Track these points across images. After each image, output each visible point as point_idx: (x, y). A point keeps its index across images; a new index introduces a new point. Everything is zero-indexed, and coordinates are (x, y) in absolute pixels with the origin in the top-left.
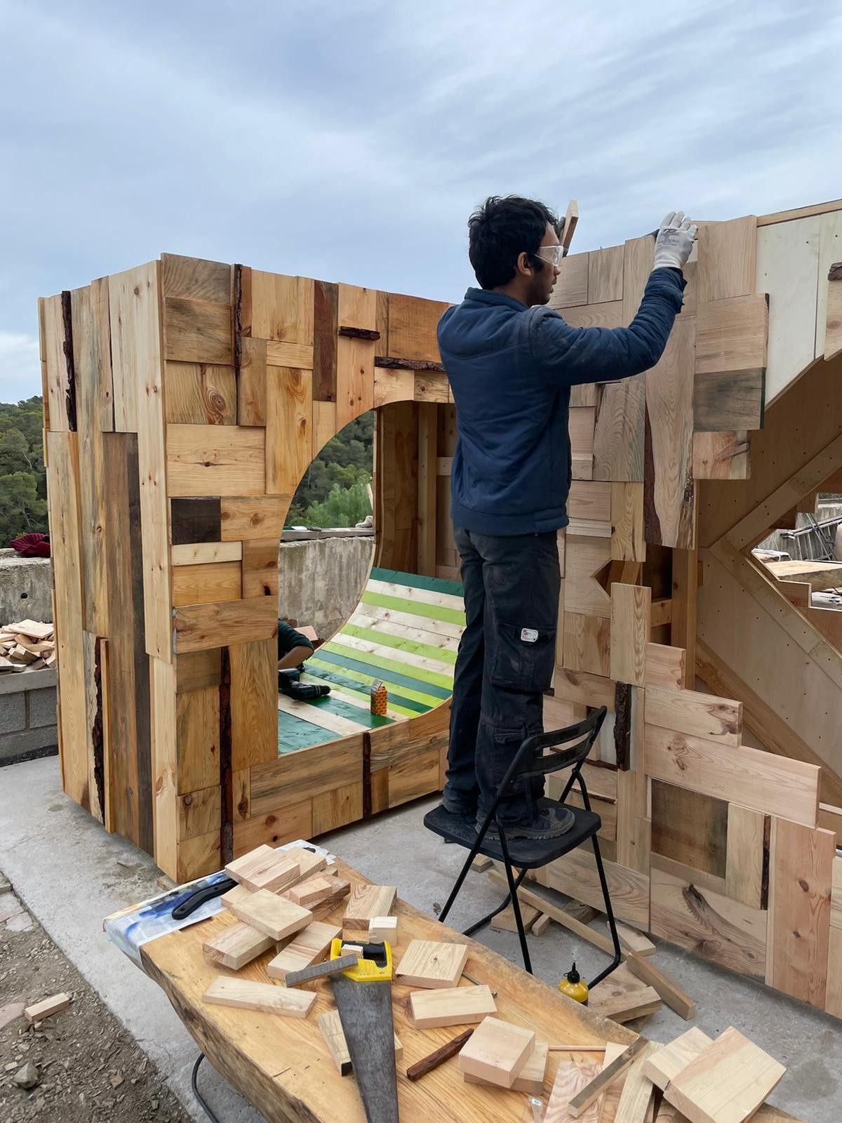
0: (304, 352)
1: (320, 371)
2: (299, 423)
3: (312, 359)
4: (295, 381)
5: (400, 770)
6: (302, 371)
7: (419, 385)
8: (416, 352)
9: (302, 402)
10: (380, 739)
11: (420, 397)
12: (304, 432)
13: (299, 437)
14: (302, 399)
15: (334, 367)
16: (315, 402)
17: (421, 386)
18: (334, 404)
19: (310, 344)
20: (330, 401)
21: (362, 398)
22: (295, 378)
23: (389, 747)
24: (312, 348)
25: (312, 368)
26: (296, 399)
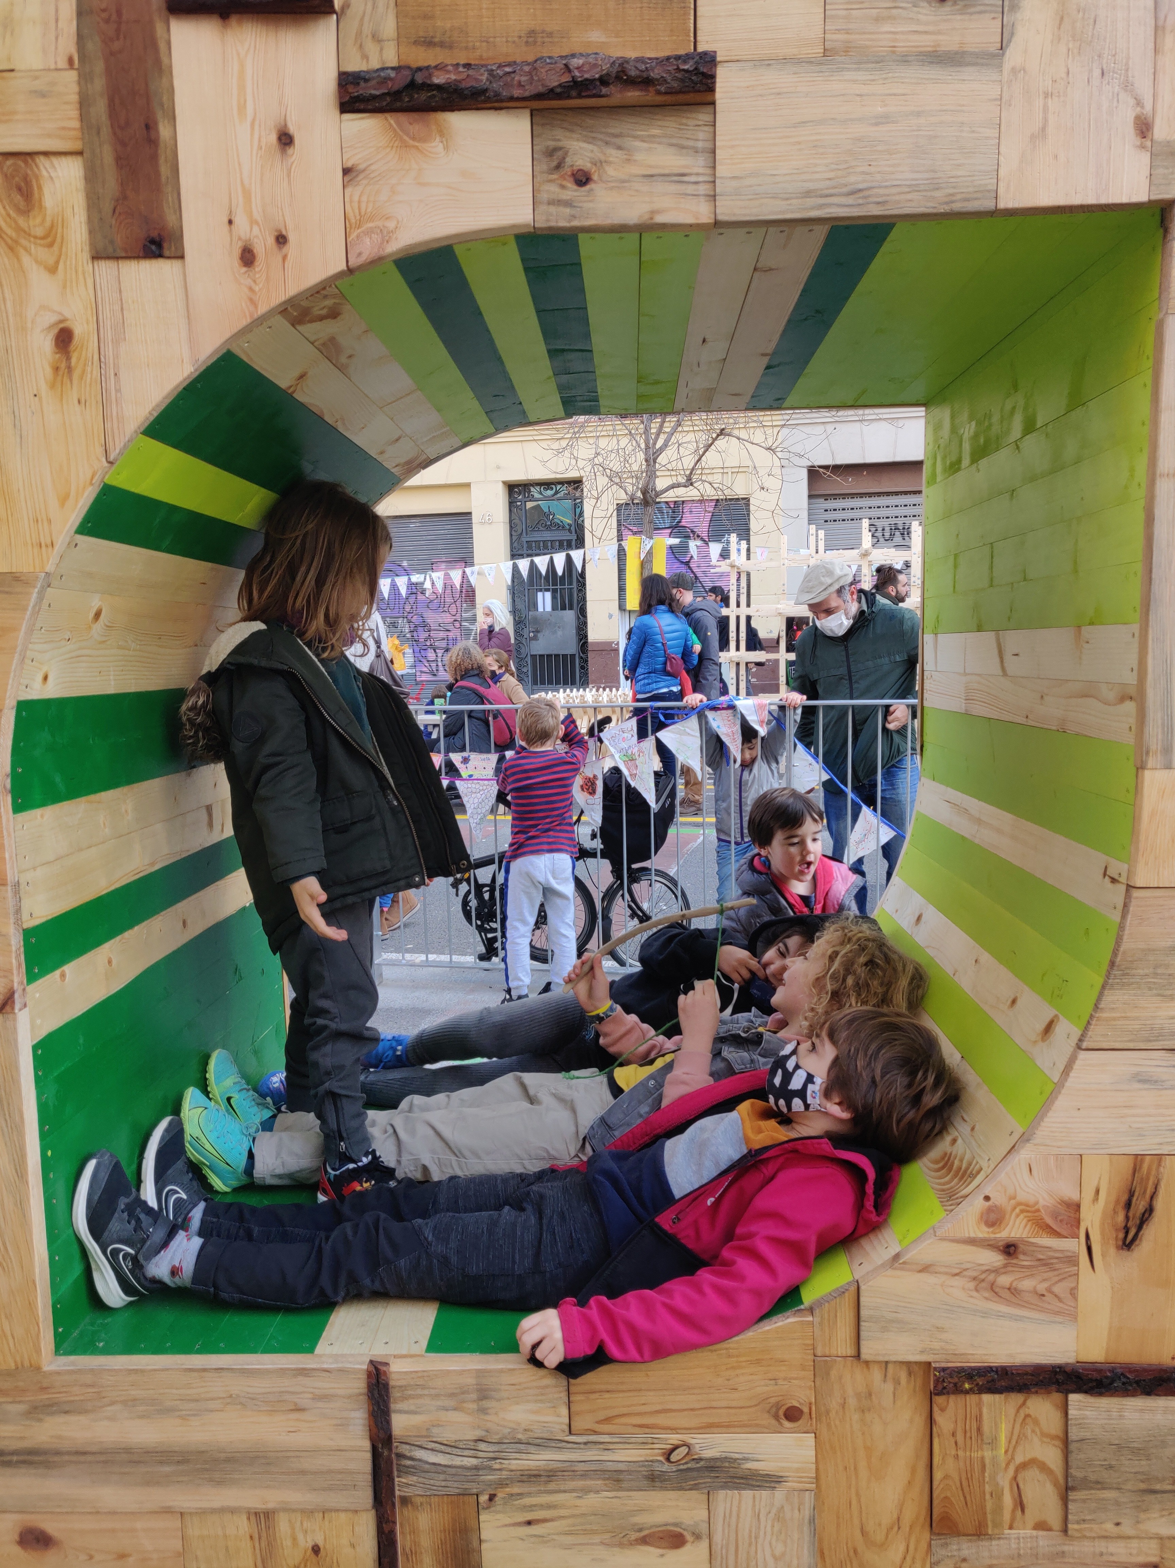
0: (43, 95)
1: (107, 155)
2: (45, 344)
3: (75, 113)
4: (18, 198)
5: (529, 1516)
6: (41, 161)
7: (558, 167)
8: (532, 33)
9: (52, 270)
10: (437, 1396)
11: (568, 211)
12: (69, 369)
13: (52, 386)
14: (51, 261)
15: (164, 131)
16: (106, 268)
17: (567, 170)
18: (176, 264)
19: (62, 63)
20: (161, 256)
21: (291, 237)
22: (19, 189)
23: (479, 1433)
24: (73, 75)
25: (77, 146)
26: (26, 259)
